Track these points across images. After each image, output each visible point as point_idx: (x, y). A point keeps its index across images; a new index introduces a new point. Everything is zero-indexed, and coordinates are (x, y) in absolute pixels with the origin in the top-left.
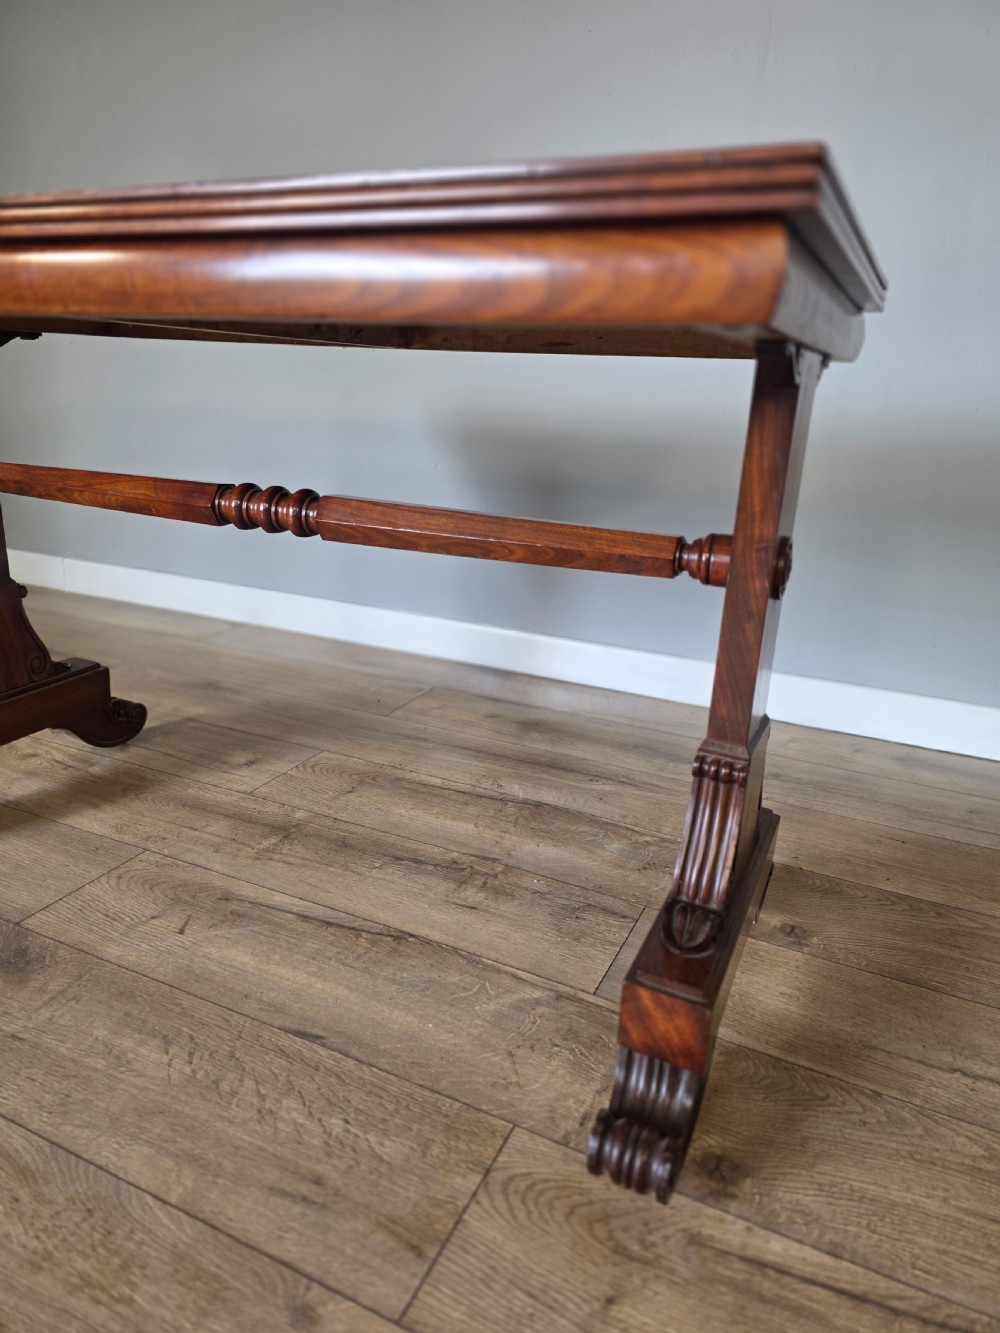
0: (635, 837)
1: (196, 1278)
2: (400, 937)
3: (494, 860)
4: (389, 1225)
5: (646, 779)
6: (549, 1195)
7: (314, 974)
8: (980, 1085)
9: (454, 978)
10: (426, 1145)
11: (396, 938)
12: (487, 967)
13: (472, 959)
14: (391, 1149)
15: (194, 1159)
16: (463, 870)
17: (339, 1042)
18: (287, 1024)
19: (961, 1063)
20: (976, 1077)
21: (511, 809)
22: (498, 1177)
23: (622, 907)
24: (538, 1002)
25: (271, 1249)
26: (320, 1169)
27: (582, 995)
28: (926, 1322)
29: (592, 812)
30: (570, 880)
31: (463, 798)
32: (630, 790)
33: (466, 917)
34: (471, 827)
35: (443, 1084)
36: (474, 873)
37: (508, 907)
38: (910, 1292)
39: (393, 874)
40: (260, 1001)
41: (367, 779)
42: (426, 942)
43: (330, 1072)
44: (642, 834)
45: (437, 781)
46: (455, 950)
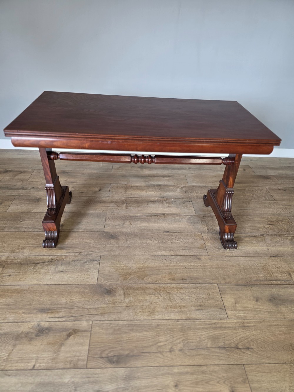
0: (179, 187)
1: (185, 260)
2: (163, 214)
3: (163, 198)
4: (198, 248)
5: (171, 175)
6: (211, 239)
7: (158, 224)
8: (244, 211)
9: (177, 218)
10: (194, 239)
11: (163, 215)
12: (179, 215)
13: (177, 215)
14: (191, 240)
15: (170, 250)
16: (160, 201)
17: (171, 231)
18: (162, 231)
19: (241, 209)
20: (243, 210)
21: (157, 188)
22: (205, 239)
23: (188, 200)
24: (190, 218)
25: (189, 255)
26: (186, 246)
27: (195, 215)
28: (253, 237)
29: (170, 184)
30: (177, 198)
31: (147, 187)
32: (171, 178)
33: (169, 208)
34: (153, 193)
35: (189, 232)
36: (163, 201)
37: (173, 205)
38: (250, 235)
39: (150, 205)
40: (155, 230)
41: (126, 188)
42: (168, 214)
43: (175, 235)
44: (180, 186)
45: (138, 185)
46: (173, 214)
